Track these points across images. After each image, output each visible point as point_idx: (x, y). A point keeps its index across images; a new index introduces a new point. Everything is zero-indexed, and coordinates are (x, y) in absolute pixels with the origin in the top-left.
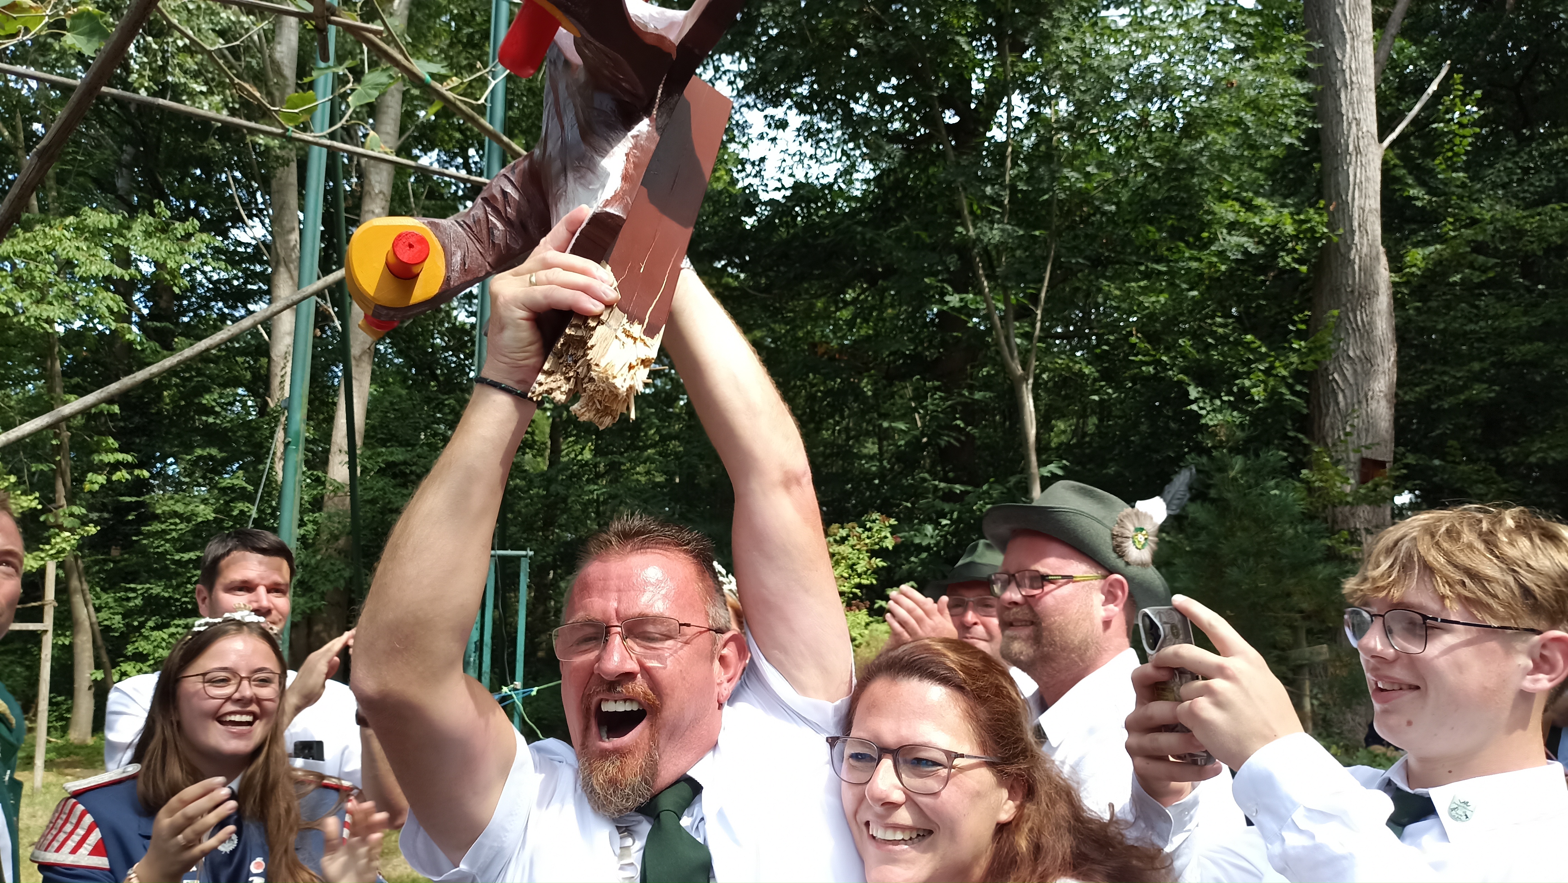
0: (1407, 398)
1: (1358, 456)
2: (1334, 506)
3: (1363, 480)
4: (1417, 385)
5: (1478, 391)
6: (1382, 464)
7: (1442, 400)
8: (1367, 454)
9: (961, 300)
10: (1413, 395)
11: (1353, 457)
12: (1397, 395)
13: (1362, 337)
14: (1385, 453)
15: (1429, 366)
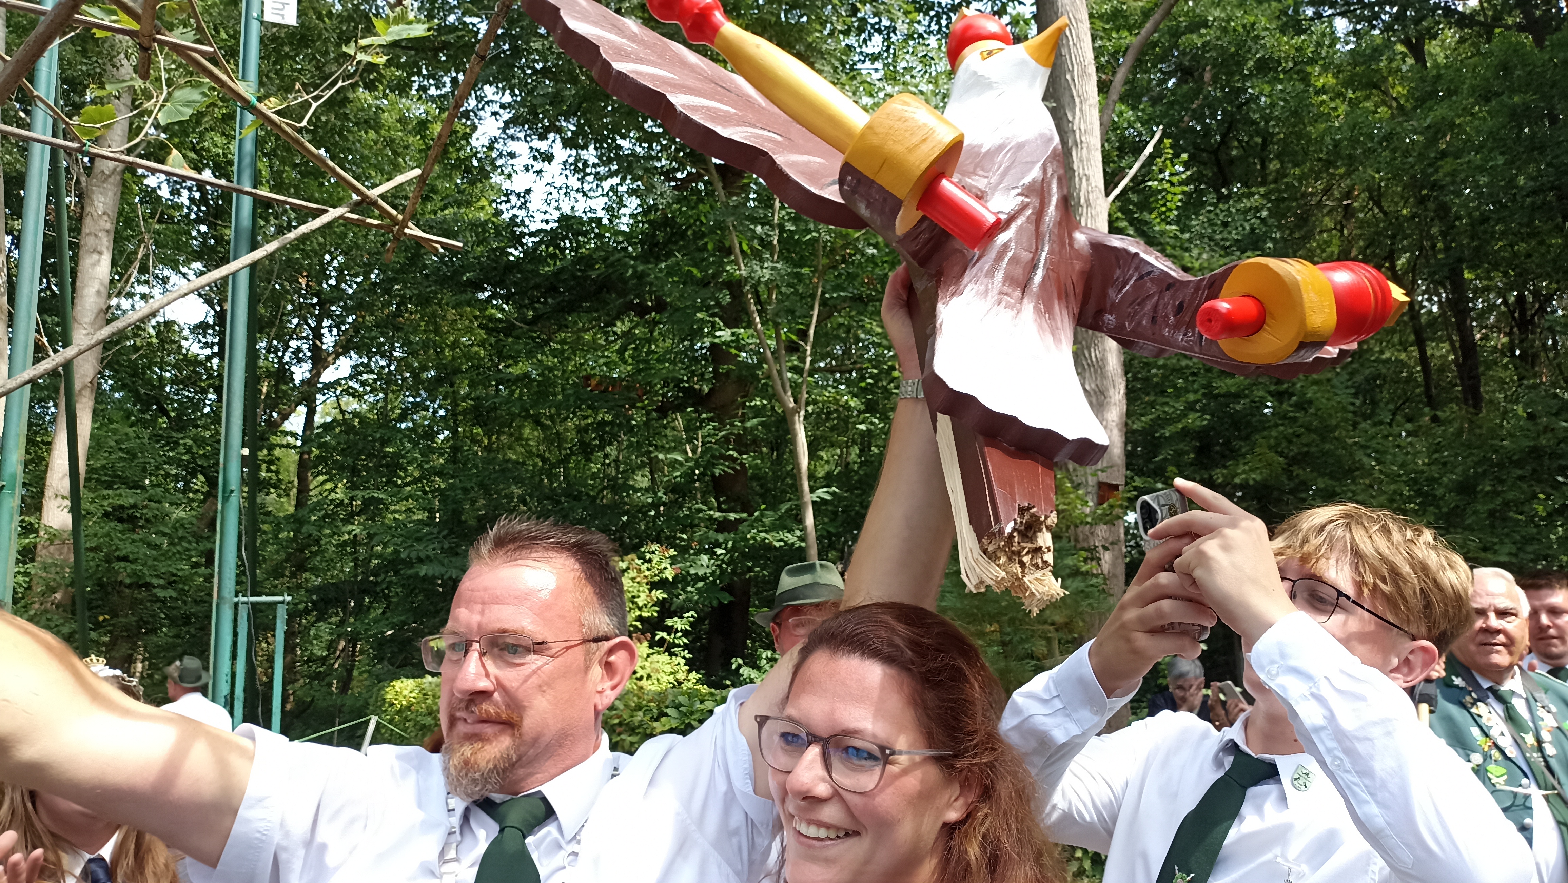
0: (1135, 426)
1: (1095, 478)
2: (1076, 526)
3: (1100, 503)
4: (1142, 415)
5: (1194, 420)
6: (1116, 487)
7: (1164, 428)
8: (1103, 477)
9: (733, 334)
10: (1140, 424)
11: (1092, 481)
12: (1126, 424)
13: (1096, 371)
14: (1118, 477)
15: (1152, 398)
